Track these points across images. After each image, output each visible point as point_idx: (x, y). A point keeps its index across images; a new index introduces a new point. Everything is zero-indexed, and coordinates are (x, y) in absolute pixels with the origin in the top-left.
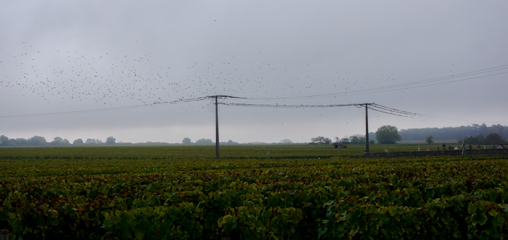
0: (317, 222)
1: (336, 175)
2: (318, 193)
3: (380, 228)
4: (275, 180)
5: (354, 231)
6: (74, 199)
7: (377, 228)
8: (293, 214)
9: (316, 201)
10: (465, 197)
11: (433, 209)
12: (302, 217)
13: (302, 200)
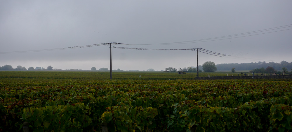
0: (167, 117)
1: (179, 88)
2: (168, 98)
3: (210, 122)
4: (141, 90)
5: (192, 124)
6: (8, 100)
7: (208, 122)
8: (151, 111)
9: (167, 103)
10: (264, 101)
11: (244, 109)
12: (157, 114)
13: (157, 102)
